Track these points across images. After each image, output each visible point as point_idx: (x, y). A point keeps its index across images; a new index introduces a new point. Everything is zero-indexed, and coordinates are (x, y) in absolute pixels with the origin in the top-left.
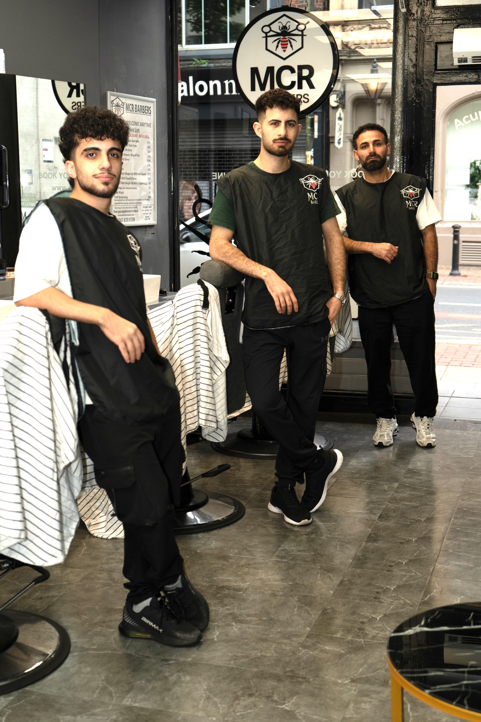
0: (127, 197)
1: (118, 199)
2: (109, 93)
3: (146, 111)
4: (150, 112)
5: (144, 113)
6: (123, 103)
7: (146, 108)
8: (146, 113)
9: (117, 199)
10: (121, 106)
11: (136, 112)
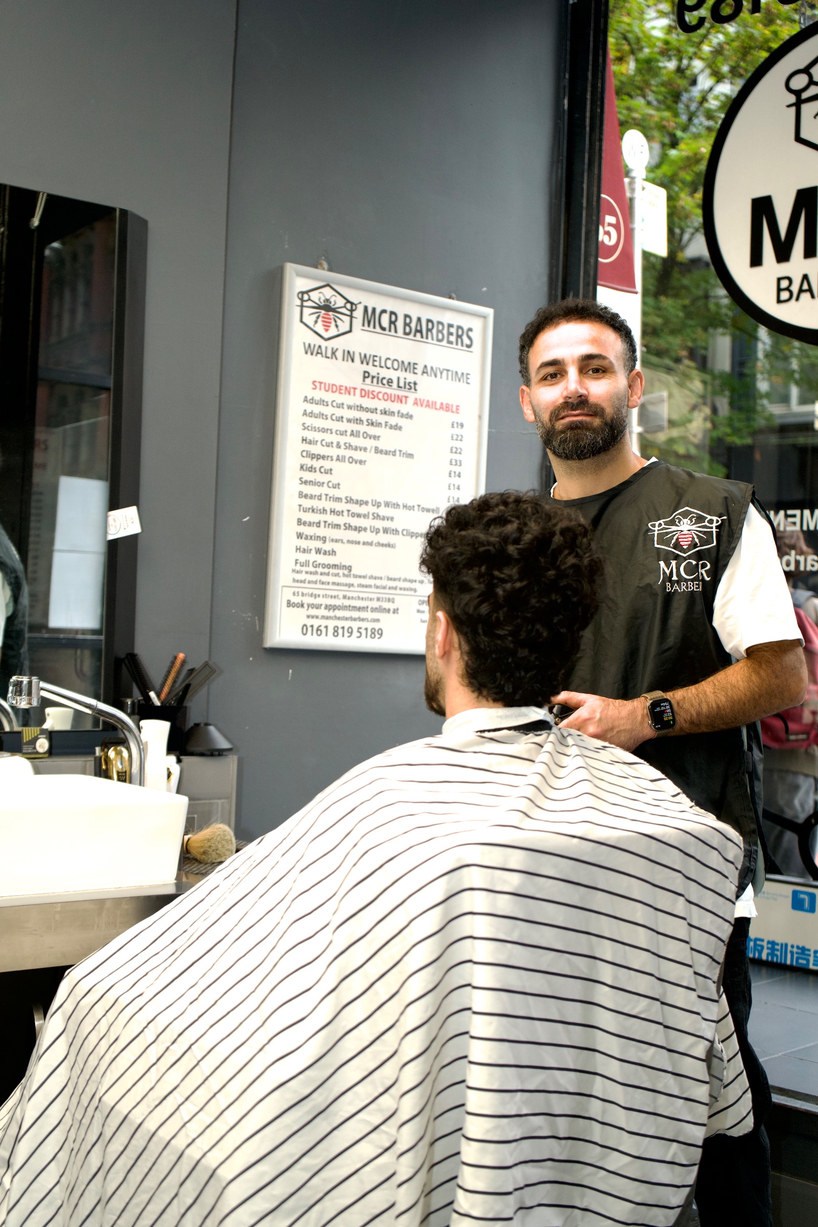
0: (350, 568)
1: (311, 569)
2: (291, 268)
3: (453, 338)
4: (466, 341)
5: (441, 341)
6: (352, 304)
7: (453, 330)
8: (451, 343)
9: (304, 569)
10: (343, 310)
11: (405, 333)
